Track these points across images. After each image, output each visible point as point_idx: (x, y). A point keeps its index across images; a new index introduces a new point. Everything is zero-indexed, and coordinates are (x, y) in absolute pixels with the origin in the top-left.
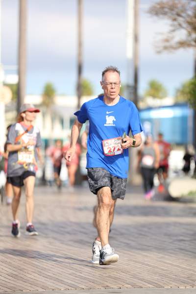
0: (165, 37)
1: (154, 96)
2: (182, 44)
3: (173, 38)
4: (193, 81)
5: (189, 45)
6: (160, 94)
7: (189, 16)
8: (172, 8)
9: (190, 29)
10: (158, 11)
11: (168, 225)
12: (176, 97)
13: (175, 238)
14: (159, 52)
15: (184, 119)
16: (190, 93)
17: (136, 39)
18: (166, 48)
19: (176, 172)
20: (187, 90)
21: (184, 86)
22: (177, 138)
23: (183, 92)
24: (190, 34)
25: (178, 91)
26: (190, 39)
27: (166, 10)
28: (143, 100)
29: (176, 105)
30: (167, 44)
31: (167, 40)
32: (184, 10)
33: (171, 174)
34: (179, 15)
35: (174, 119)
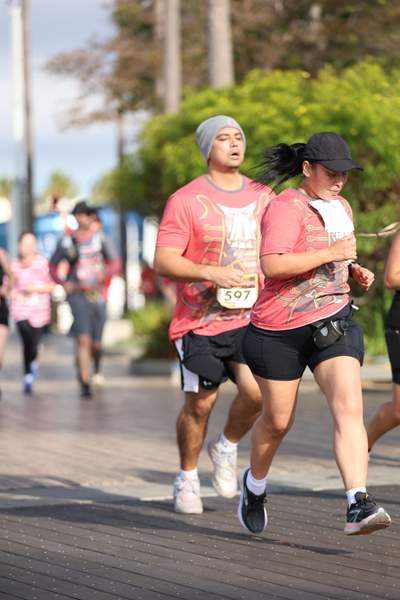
0: (70, 105)
2: (98, 117)
3: (83, 107)
7: (105, 74)
8: (80, 62)
9: (109, 92)
10: (61, 66)
14: (63, 129)
17: (28, 109)
18: (74, 123)
21: (104, 178)
23: (98, 187)
24: (108, 101)
26: (108, 108)
27: (71, 65)
28: (42, 201)
31: (75, 111)
32: (98, 66)
34: (90, 72)
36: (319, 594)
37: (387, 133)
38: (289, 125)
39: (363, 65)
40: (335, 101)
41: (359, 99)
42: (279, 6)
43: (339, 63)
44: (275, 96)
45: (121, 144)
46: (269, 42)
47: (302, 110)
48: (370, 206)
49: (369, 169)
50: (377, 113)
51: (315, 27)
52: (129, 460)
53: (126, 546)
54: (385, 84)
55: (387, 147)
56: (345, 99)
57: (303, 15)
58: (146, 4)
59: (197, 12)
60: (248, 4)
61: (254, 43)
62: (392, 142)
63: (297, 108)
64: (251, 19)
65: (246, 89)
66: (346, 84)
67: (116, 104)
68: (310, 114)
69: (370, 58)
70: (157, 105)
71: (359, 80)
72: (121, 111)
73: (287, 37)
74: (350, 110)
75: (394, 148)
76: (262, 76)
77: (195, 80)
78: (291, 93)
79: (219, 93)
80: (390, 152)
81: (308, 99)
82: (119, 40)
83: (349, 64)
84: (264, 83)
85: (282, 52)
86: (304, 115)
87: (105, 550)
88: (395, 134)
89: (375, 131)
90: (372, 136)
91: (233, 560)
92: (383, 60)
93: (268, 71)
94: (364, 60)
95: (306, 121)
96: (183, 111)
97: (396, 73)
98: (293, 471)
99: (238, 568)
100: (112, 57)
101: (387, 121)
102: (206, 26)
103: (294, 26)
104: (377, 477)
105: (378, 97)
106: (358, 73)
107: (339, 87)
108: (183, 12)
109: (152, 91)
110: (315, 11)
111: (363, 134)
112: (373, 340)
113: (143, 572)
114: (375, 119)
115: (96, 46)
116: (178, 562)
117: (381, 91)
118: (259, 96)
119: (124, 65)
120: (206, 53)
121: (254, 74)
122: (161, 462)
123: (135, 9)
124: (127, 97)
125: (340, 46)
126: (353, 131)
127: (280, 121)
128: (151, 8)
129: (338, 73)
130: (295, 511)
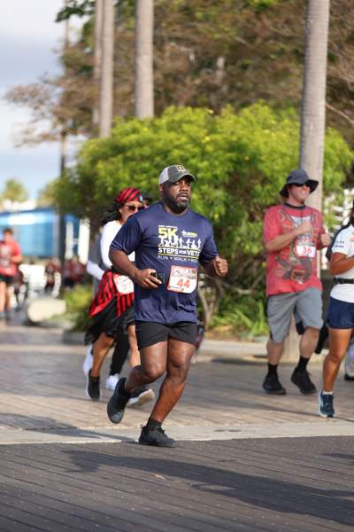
0: (24, 128)
1: (13, 200)
2: (46, 137)
3: (34, 129)
4: (57, 182)
5: (54, 139)
6: (21, 197)
7: (53, 104)
8: (33, 94)
9: (55, 119)
10: (18, 96)
11: (25, 354)
12: (39, 199)
13: (34, 371)
14: (18, 146)
15: (48, 226)
16: (54, 195)
18: (25, 141)
19: (37, 291)
20: (53, 192)
21: (48, 187)
22: (40, 250)
23: (45, 193)
24: (55, 126)
25: (40, 192)
26: (54, 131)
27: (26, 96)
29: (38, 210)
30: (28, 137)
31: (27, 132)
32: (47, 98)
33: (32, 294)
34: (41, 102)
35: (36, 226)
36: (204, 522)
37: (273, 161)
38: (196, 150)
39: (256, 106)
40: (233, 133)
41: (252, 133)
42: (192, 57)
43: (237, 103)
44: (186, 127)
45: (63, 160)
46: (184, 84)
47: (207, 139)
48: (258, 218)
49: (258, 188)
50: (266, 144)
51: (220, 74)
52: (59, 411)
53: (54, 479)
54: (274, 122)
55: (273, 170)
56: (241, 132)
57: (211, 64)
58: (88, 50)
59: (128, 58)
60: (167, 54)
61: (171, 85)
62: (277, 168)
63: (203, 138)
64: (169, 65)
65: (164, 121)
66: (242, 120)
67: (60, 128)
68: (212, 142)
69: (262, 101)
70: (93, 131)
71: (252, 117)
72: (64, 134)
73: (197, 81)
74: (245, 141)
75: (279, 172)
76: (176, 111)
77: (124, 112)
78: (199, 126)
79: (142, 123)
80: (276, 175)
81: (212, 131)
82: (64, 78)
83: (245, 104)
84: (178, 117)
85: (194, 92)
86: (208, 143)
87: (38, 482)
88: (280, 161)
89: (263, 158)
90: (262, 161)
91: (137, 494)
92: (272, 102)
93: (181, 107)
94: (258, 102)
95: (209, 148)
96: (113, 135)
97: (283, 113)
98: (189, 424)
99: (142, 500)
100: (59, 90)
101: (273, 151)
102: (134, 70)
103: (203, 72)
104: (254, 432)
105: (267, 131)
106: (251, 112)
107: (237, 122)
108: (115, 58)
109: (90, 119)
110: (221, 62)
111: (254, 159)
112: (257, 324)
113: (66, 500)
114: (263, 149)
115: (46, 82)
116: (94, 494)
117: (269, 127)
118: (174, 127)
119: (68, 98)
120: (133, 91)
121: (171, 109)
122: (84, 413)
123: (79, 54)
124: (70, 123)
125: (240, 89)
126: (247, 158)
127: (189, 146)
128: (92, 54)
129: (237, 111)
130: (189, 456)
